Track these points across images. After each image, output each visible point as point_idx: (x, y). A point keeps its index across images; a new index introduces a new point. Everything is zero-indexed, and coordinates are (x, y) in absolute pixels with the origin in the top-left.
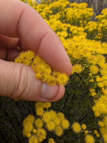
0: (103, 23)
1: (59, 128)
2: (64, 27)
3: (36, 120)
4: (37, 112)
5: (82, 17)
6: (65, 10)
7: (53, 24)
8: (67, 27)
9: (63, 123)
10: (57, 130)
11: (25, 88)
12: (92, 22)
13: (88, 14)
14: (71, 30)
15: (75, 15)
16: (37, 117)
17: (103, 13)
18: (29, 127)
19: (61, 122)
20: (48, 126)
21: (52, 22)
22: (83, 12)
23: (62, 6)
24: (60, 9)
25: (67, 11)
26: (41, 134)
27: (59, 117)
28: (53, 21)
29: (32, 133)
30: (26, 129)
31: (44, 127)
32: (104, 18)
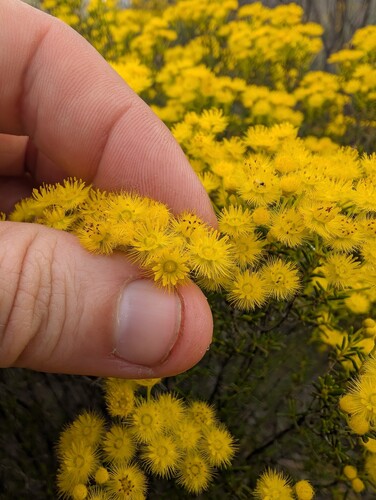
0: (361, 79)
1: (197, 460)
2: (225, 89)
3: (108, 435)
4: (112, 402)
5: (283, 58)
6: (224, 31)
7: (183, 79)
8: (233, 91)
9: (210, 442)
10: (188, 471)
11: (44, 321)
12: (319, 74)
13: (307, 45)
14: (248, 103)
15: (260, 50)
16: (110, 421)
17: (360, 43)
18: (79, 461)
19: (202, 440)
20: (151, 456)
21: (175, 72)
22: (288, 39)
23: (211, 17)
24: (203, 26)
25: (230, 33)
26: (126, 485)
27: (193, 419)
28: (180, 70)
29: (91, 482)
30: (69, 469)
31: (139, 459)
32: (360, 61)
